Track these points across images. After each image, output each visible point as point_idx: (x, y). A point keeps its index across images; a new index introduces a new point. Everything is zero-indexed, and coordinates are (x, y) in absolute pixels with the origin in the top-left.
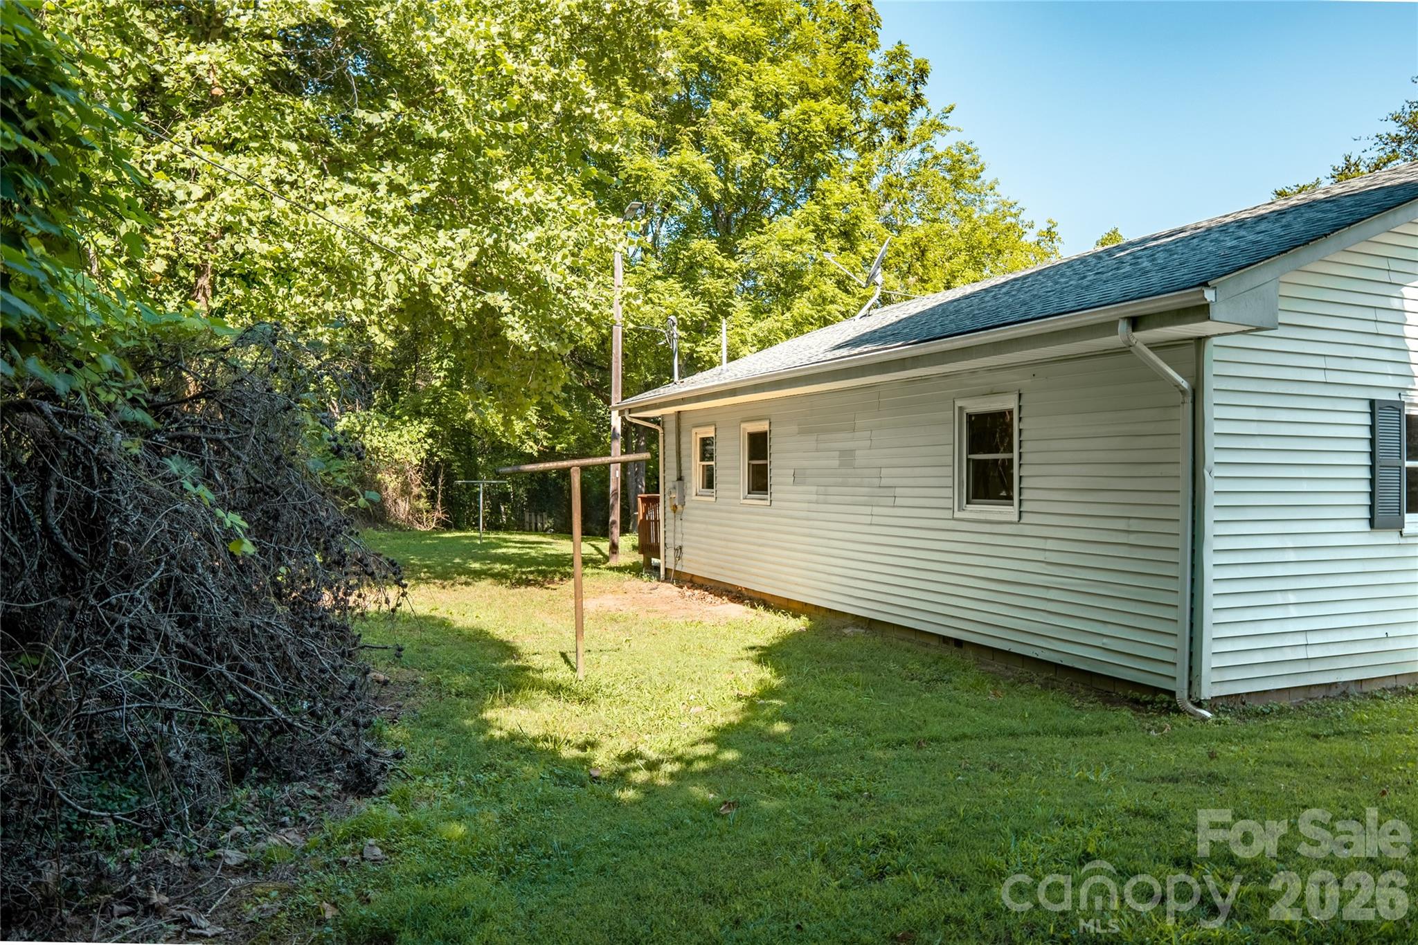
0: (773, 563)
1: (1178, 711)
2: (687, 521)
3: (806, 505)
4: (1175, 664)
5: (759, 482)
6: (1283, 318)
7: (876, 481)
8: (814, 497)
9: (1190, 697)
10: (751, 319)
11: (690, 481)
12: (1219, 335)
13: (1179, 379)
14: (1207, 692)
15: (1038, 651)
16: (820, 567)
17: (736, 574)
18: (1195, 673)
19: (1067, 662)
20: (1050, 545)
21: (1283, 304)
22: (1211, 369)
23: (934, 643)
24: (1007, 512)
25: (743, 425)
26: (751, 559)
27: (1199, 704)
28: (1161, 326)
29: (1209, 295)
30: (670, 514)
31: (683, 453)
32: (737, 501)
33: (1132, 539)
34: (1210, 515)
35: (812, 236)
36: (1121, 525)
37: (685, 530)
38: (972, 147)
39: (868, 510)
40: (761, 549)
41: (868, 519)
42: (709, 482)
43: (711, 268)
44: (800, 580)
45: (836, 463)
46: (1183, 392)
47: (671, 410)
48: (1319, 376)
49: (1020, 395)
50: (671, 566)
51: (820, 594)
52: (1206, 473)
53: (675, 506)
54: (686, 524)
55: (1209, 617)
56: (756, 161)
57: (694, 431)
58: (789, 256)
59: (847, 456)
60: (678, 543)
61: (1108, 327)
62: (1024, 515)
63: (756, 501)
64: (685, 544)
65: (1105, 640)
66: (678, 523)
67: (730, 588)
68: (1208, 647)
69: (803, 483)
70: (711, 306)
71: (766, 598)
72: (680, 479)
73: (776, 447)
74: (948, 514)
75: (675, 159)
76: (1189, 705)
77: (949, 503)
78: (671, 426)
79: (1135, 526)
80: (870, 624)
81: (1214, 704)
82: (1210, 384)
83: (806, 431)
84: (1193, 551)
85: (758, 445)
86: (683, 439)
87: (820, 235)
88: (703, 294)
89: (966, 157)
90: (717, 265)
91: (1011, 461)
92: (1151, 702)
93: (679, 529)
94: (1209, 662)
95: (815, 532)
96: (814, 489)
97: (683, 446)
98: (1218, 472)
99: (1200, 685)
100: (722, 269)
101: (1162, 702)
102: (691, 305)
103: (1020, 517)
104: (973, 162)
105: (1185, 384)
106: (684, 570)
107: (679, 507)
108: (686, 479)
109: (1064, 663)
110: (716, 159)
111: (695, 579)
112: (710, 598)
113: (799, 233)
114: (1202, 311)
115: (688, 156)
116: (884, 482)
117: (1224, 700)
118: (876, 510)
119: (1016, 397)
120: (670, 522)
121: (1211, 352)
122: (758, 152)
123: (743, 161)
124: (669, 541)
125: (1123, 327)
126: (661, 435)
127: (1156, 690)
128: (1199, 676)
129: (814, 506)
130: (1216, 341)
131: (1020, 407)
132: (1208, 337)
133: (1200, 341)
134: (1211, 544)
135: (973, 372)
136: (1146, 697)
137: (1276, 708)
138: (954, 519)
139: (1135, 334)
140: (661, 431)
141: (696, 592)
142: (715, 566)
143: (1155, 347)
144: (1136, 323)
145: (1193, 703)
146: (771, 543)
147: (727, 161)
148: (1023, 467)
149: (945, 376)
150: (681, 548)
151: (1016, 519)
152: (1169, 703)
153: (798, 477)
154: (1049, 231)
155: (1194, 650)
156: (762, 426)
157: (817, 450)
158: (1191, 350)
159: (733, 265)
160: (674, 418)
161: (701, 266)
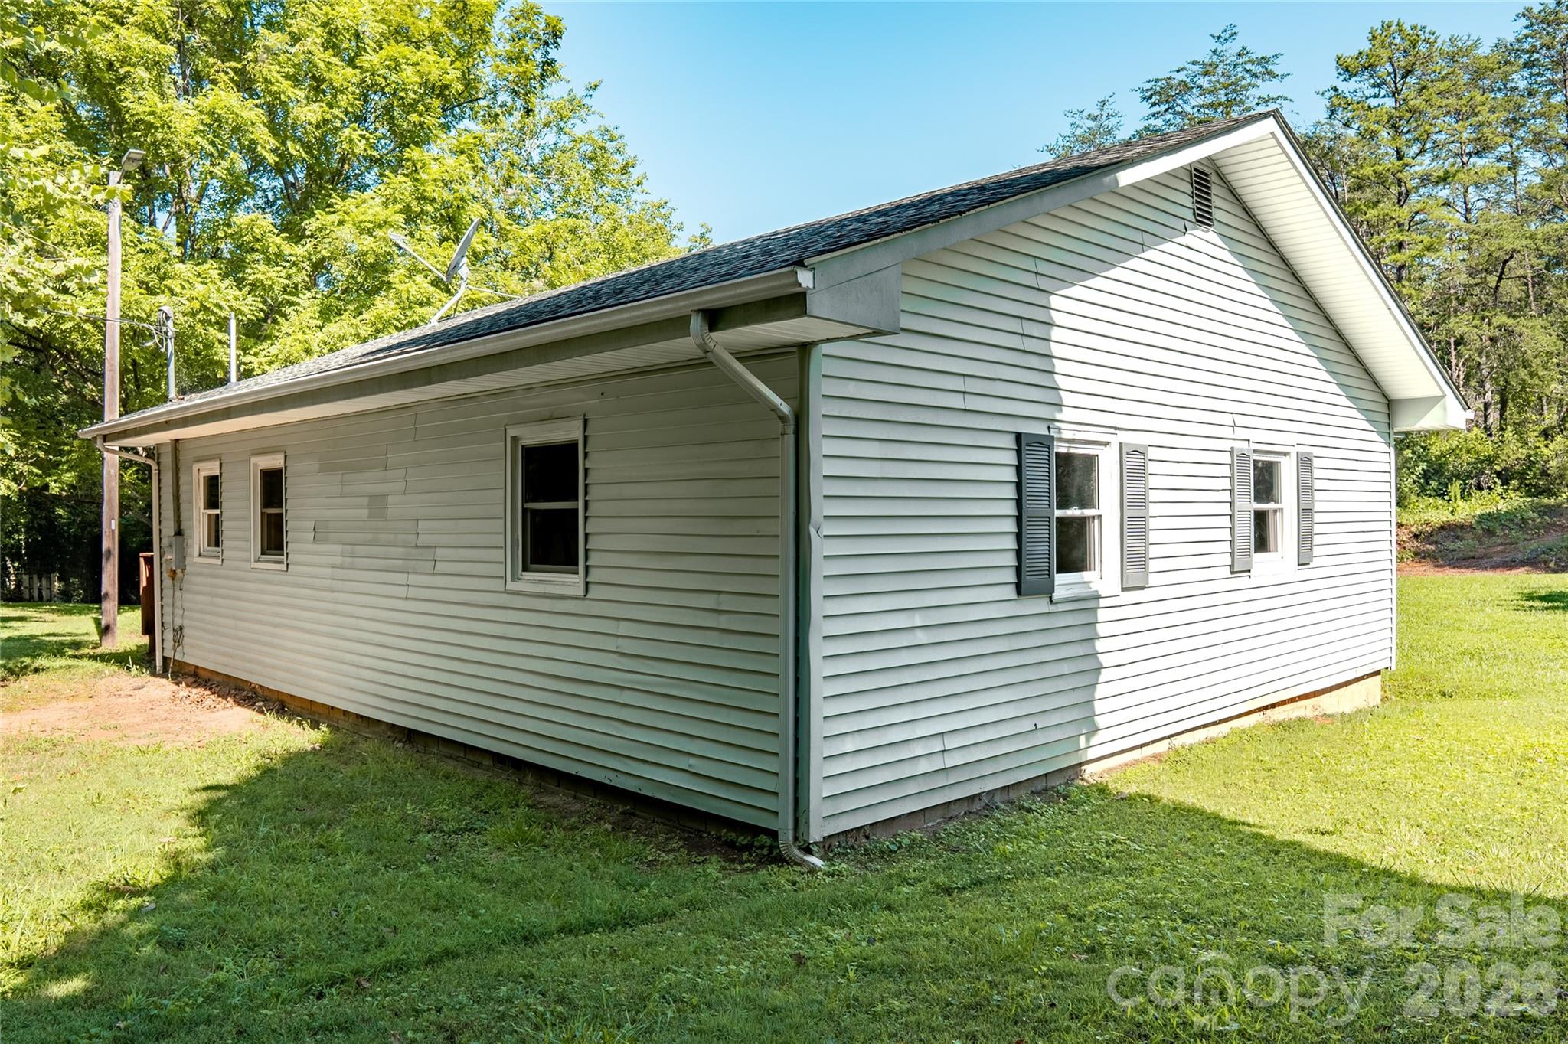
0: (292, 650)
1: (781, 860)
2: (189, 591)
3: (328, 571)
4: (776, 794)
5: (274, 540)
6: (906, 322)
7: (412, 538)
8: (339, 560)
9: (796, 839)
10: (319, 323)
11: (192, 537)
12: (828, 340)
13: (777, 400)
14: (817, 833)
15: (611, 775)
16: (348, 657)
17: (248, 665)
18: (801, 808)
19: (647, 792)
20: (624, 629)
21: (907, 304)
22: (820, 387)
23: (487, 762)
24: (568, 582)
25: (254, 460)
26: (265, 644)
27: (808, 851)
28: (746, 323)
29: (805, 278)
30: (168, 582)
31: (183, 497)
32: (245, 565)
33: (723, 622)
34: (818, 589)
35: (400, 219)
36: (708, 601)
37: (186, 605)
38: (615, 133)
39: (401, 578)
40: (278, 631)
41: (402, 591)
42: (215, 539)
43: (264, 251)
44: (323, 674)
45: (366, 512)
46: (783, 418)
47: (165, 437)
48: (956, 401)
49: (586, 421)
50: (169, 654)
51: (346, 694)
52: (813, 531)
53: (175, 572)
54: (187, 596)
55: (818, 729)
56: (328, 116)
57: (196, 467)
58: (368, 243)
59: (378, 501)
60: (178, 622)
61: (676, 325)
62: (591, 586)
63: (270, 565)
64: (186, 623)
65: (692, 761)
66: (178, 594)
67: (241, 685)
68: (818, 769)
69: (325, 541)
70: (265, 302)
71: (285, 699)
72: (179, 533)
73: (292, 489)
74: (498, 585)
75: (205, 103)
76: (797, 852)
77: (499, 570)
78: (167, 460)
79: (727, 602)
80: (410, 736)
81: (829, 846)
82: (818, 408)
83: (327, 468)
84: (797, 640)
85: (273, 485)
86: (183, 479)
87: (411, 218)
88: (253, 287)
89: (609, 145)
90: (273, 249)
91: (576, 511)
92: (748, 848)
93: (178, 603)
94: (819, 790)
95: (341, 608)
96: (338, 548)
97: (183, 488)
98: (828, 529)
99: (808, 823)
100: (279, 255)
101: (762, 847)
102: (237, 299)
103: (587, 591)
104: (618, 151)
105: (785, 408)
106: (187, 660)
107: (179, 572)
108: (186, 533)
109: (644, 792)
110: (270, 110)
111: (200, 672)
112: (211, 699)
113: (382, 214)
114: (795, 303)
115: (224, 98)
116: (423, 539)
117: (842, 838)
118: (414, 579)
119: (581, 423)
120: (168, 592)
121: (820, 365)
122: (331, 106)
123: (308, 112)
124: (167, 619)
125: (696, 323)
126: (155, 473)
127: (756, 830)
128: (807, 811)
129: (339, 573)
130: (826, 348)
131: (586, 438)
132: (814, 344)
133: (805, 349)
134: (819, 629)
135: (529, 388)
136: (742, 840)
137: (906, 841)
138: (506, 592)
139: (714, 335)
140: (154, 467)
141: (195, 691)
142: (224, 654)
143: (747, 356)
144: (715, 318)
145: (800, 848)
146: (287, 622)
147: (287, 113)
148: (590, 521)
149: (496, 394)
150: (181, 628)
151: (581, 592)
152: (771, 848)
153: (319, 532)
154: (702, 236)
155: (800, 776)
156: (275, 462)
157: (342, 496)
158: (793, 361)
159: (300, 250)
160: (169, 449)
161: (253, 250)
